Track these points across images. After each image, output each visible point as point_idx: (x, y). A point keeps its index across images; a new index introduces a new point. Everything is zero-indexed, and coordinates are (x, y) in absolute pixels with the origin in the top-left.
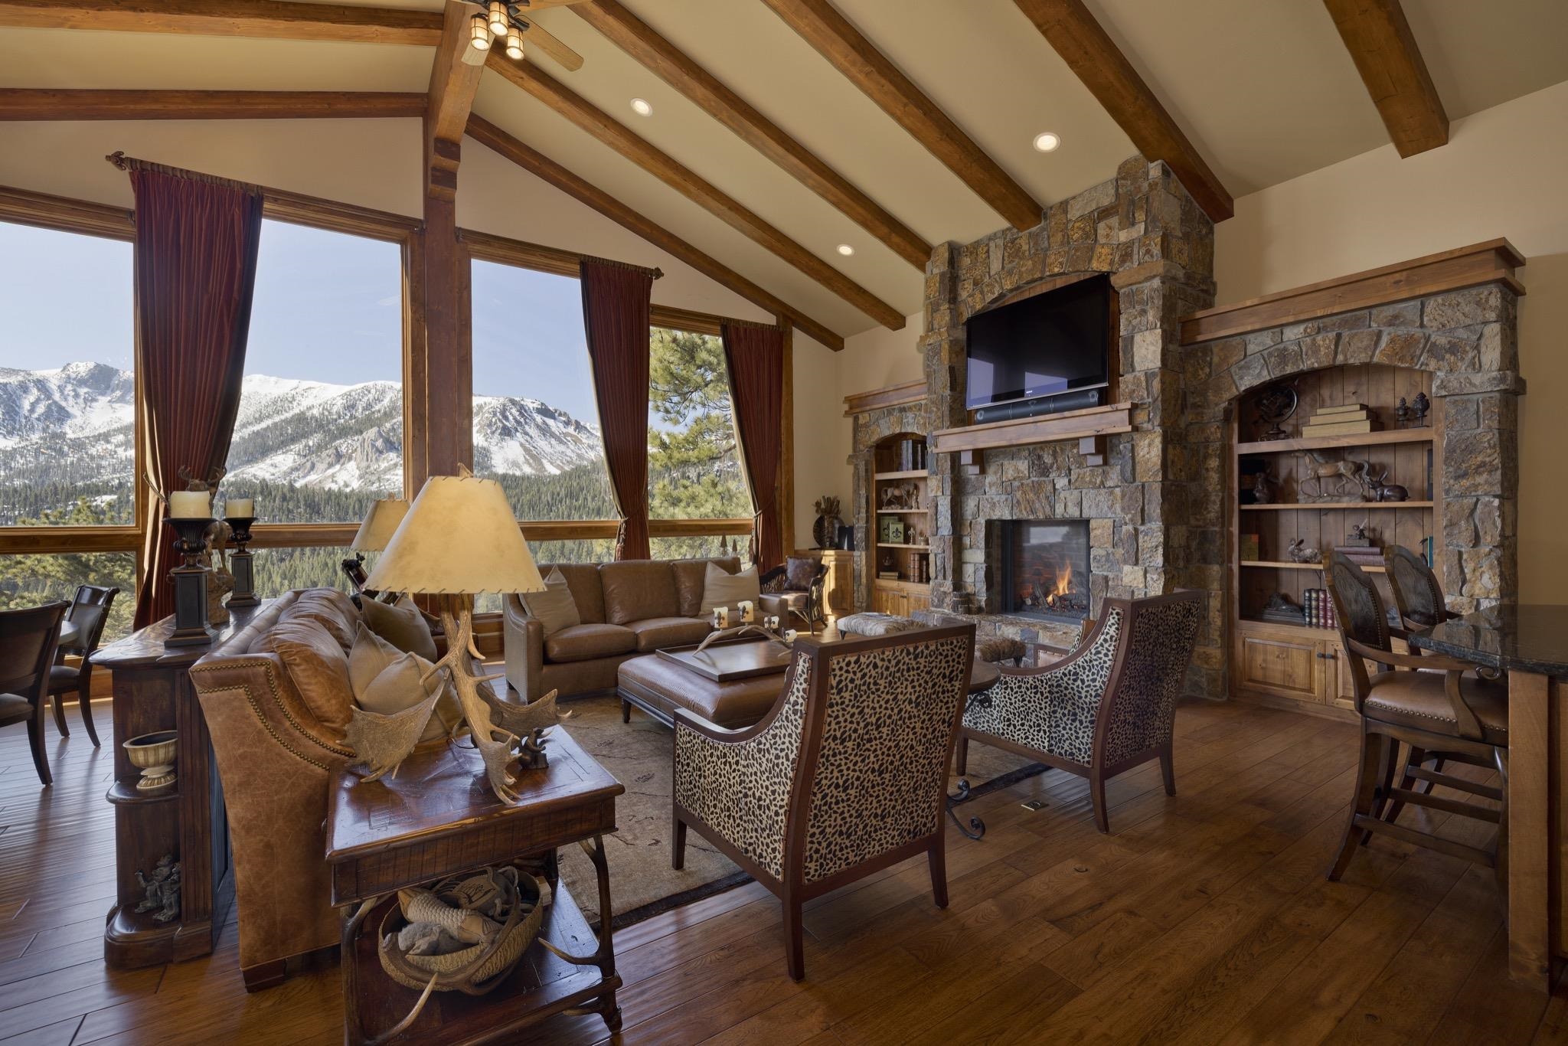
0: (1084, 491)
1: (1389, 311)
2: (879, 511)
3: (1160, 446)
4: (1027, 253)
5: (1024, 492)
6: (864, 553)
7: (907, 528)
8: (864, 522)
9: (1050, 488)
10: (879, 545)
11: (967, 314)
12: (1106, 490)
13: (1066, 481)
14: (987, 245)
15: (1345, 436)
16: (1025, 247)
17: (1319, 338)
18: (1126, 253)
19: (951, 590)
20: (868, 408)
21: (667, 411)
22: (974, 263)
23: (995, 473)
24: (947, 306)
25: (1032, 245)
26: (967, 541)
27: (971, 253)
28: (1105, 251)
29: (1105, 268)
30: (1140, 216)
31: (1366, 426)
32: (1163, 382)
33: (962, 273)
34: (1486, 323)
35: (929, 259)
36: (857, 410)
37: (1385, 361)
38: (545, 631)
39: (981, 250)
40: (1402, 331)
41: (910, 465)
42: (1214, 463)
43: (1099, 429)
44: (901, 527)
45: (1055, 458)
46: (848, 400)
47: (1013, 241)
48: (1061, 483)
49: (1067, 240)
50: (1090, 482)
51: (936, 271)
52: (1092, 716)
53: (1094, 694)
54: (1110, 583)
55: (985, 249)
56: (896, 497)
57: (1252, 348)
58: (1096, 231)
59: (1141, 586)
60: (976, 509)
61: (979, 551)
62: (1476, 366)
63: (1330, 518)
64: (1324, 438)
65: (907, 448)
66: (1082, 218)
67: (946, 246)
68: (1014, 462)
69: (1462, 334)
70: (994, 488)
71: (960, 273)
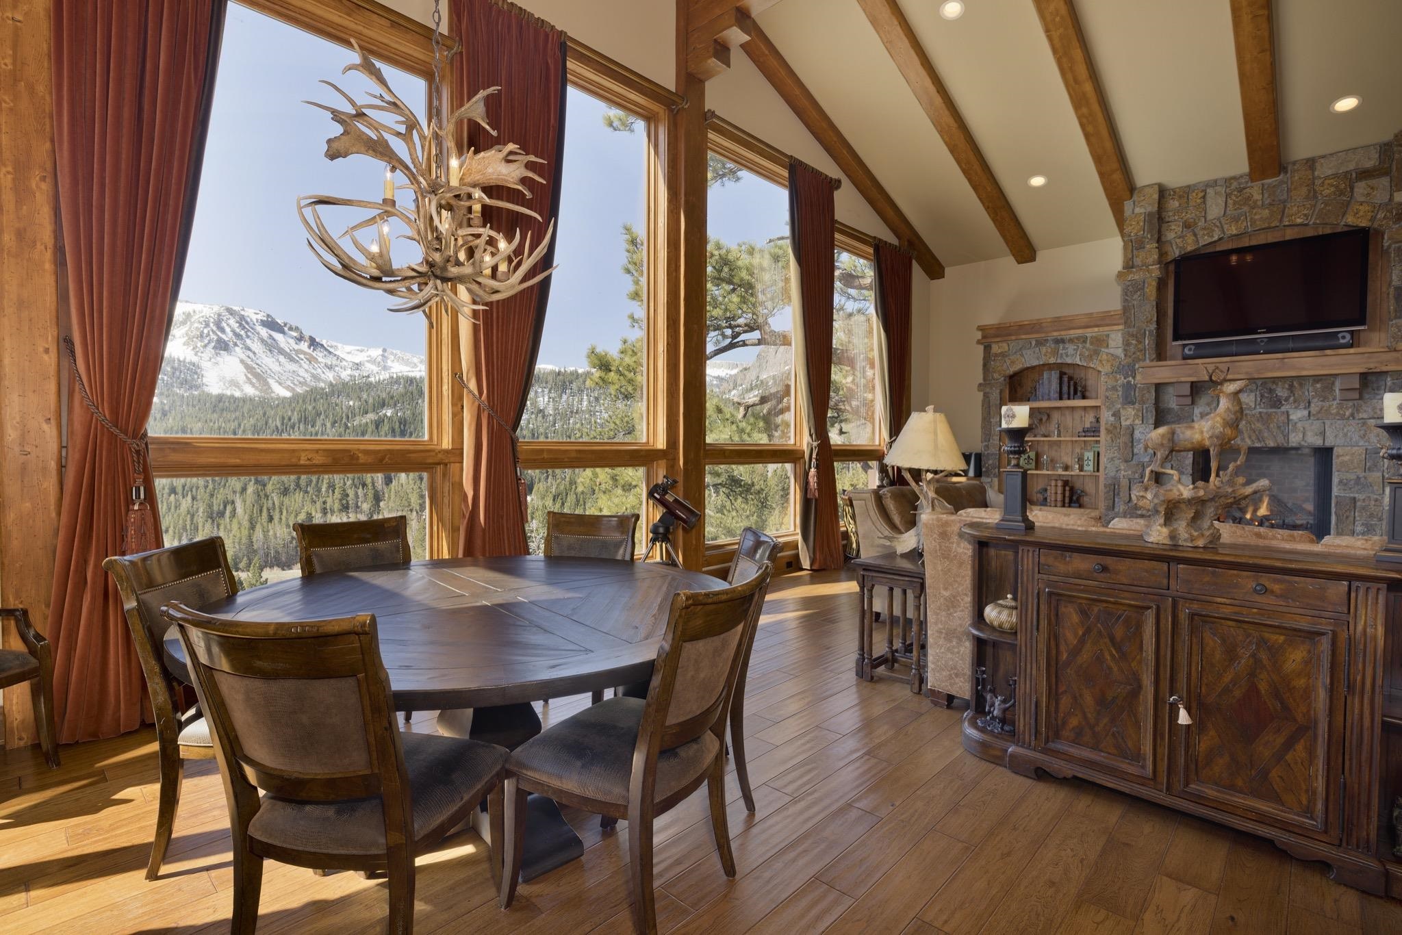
0: (1328, 423)
4: (1260, 203)
5: (1248, 422)
7: (1038, 456)
9: (1283, 418)
11: (1175, 253)
12: (1357, 421)
13: (1306, 413)
14: (1205, 191)
16: (1257, 197)
20: (1012, 338)
22: (1184, 206)
23: (1209, 404)
24: (1155, 245)
25: (1266, 196)
27: (1180, 197)
28: (1364, 208)
29: (1364, 223)
33: (1169, 215)
35: (1130, 197)
36: (995, 339)
39: (1195, 198)
41: (1055, 395)
43: (1372, 366)
44: (1033, 454)
45: (1292, 392)
47: (1241, 190)
48: (1297, 415)
49: (1313, 195)
50: (1338, 414)
51: (1139, 211)
54: (1359, 504)
55: (1201, 194)
58: (1352, 189)
65: (1051, 381)
66: (1335, 176)
67: (1156, 188)
71: (1164, 214)
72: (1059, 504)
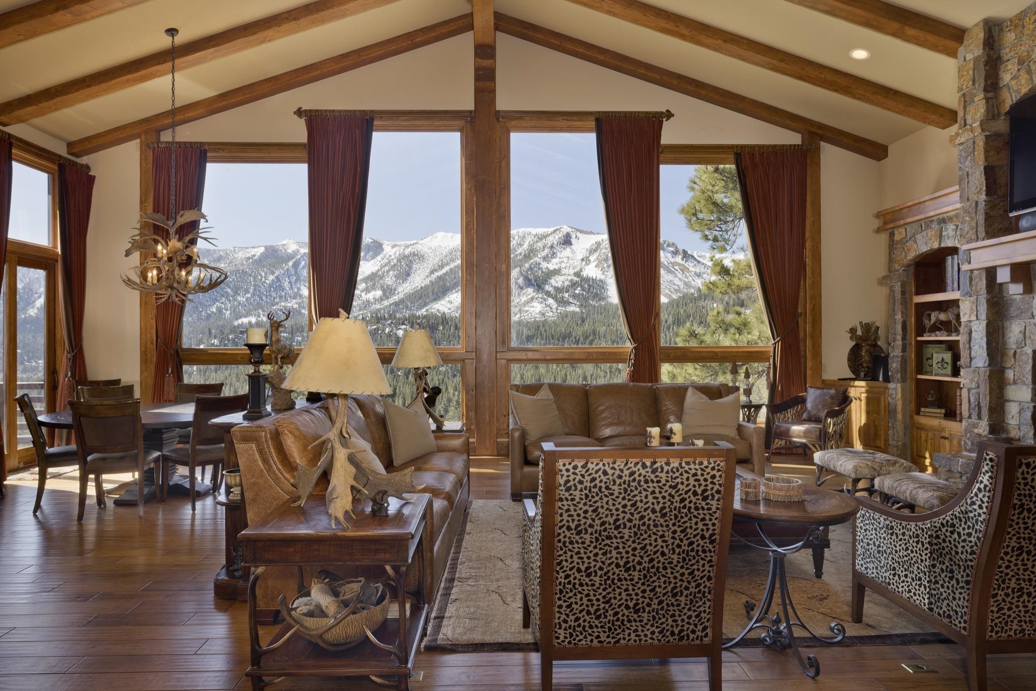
2: (919, 339)
6: (899, 385)
7: (956, 359)
8: (900, 350)
10: (919, 377)
19: (988, 432)
20: (902, 222)
21: (715, 239)
22: (1019, 38)
26: (1010, 374)
33: (1006, 53)
36: (891, 225)
38: (528, 437)
41: (956, 285)
44: (948, 357)
46: (880, 215)
51: (969, 57)
52: (968, 575)
53: (969, 550)
56: (942, 323)
60: (1021, 336)
61: (1024, 388)
67: (982, 24)
71: (998, 54)
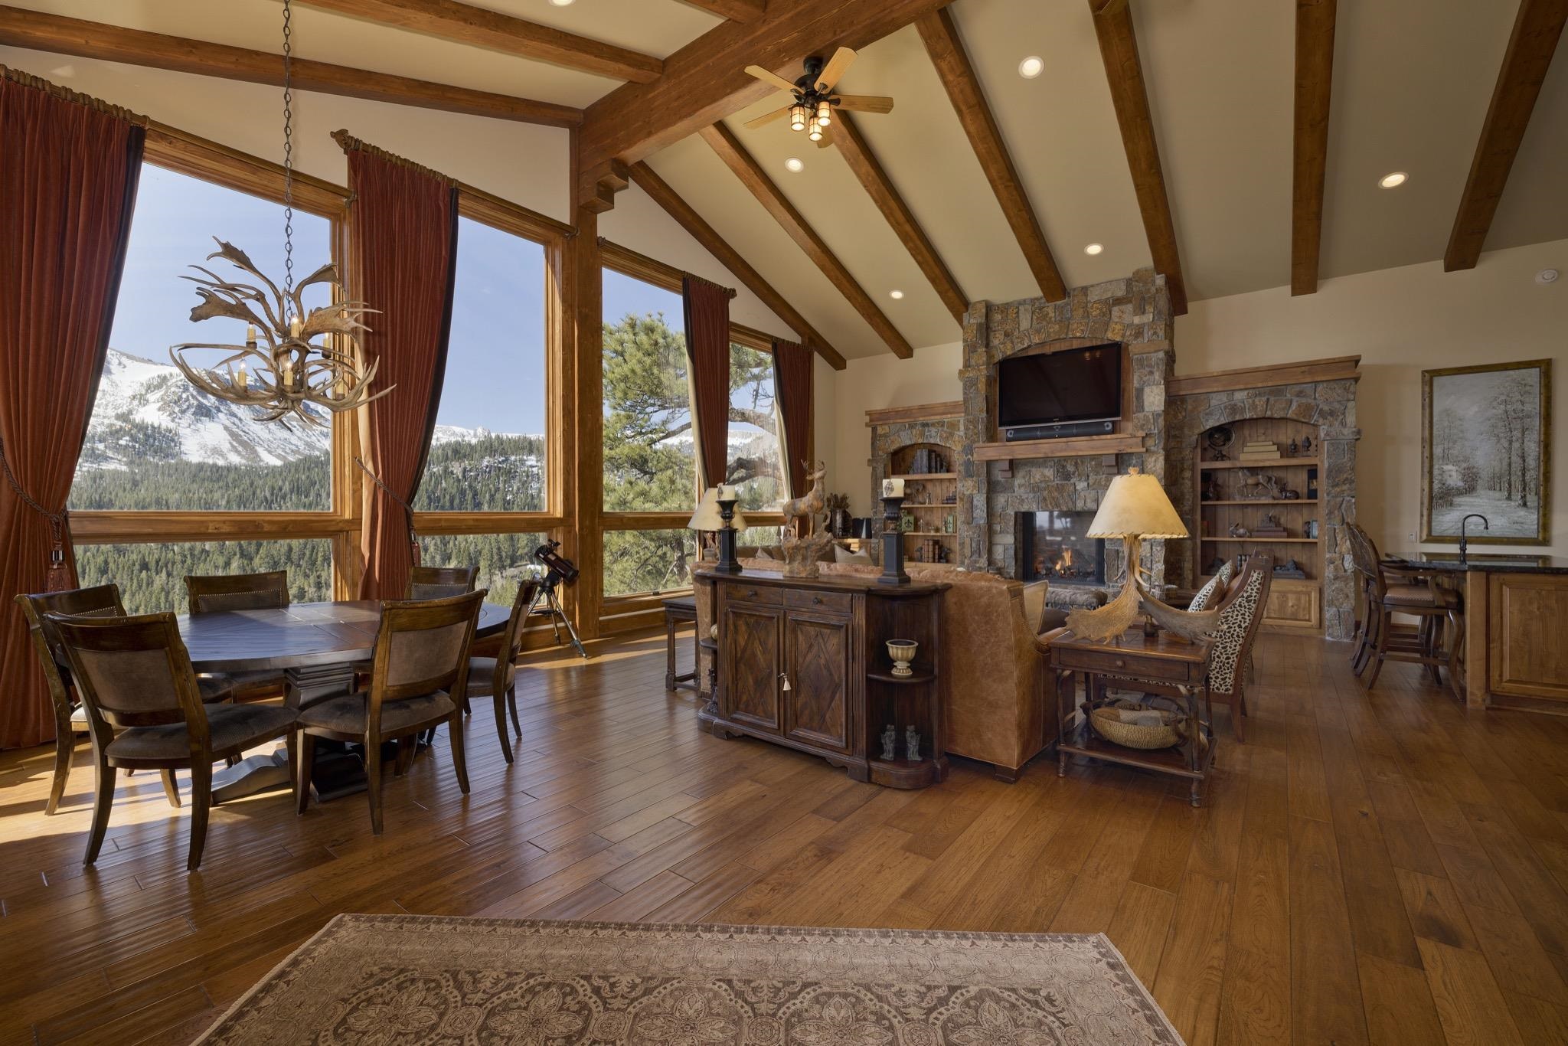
0: (1100, 491)
1: (1297, 388)
3: (1163, 462)
4: (1053, 319)
5: (1050, 492)
7: (916, 520)
9: (1072, 488)
11: (999, 357)
13: (1086, 484)
14: (1017, 308)
15: (1268, 460)
16: (1052, 314)
17: (1257, 400)
18: (1139, 332)
19: (986, 565)
20: (891, 421)
22: (1005, 319)
23: (1024, 477)
24: (984, 349)
25: (1057, 314)
26: (999, 528)
27: (1002, 312)
28: (1118, 327)
29: (1118, 339)
30: (1150, 309)
31: (1278, 454)
32: (1165, 420)
33: (994, 325)
34: (1348, 400)
35: (967, 310)
36: (878, 423)
37: (1295, 417)
39: (1012, 312)
40: (1304, 400)
41: (925, 469)
42: (1187, 474)
43: (1122, 448)
44: (911, 519)
45: (1077, 468)
46: (868, 413)
48: (1081, 485)
49: (1087, 315)
51: (973, 321)
54: (1120, 555)
55: (1015, 311)
56: (908, 495)
57: (1214, 402)
58: (1110, 312)
59: (1149, 555)
60: (1006, 504)
61: (1009, 536)
62: (1343, 424)
63: (1249, 510)
64: (1256, 461)
65: (922, 457)
66: (1100, 302)
67: (984, 303)
68: (1041, 469)
69: (1336, 405)
70: (1022, 489)
71: (991, 325)
72: (931, 560)
